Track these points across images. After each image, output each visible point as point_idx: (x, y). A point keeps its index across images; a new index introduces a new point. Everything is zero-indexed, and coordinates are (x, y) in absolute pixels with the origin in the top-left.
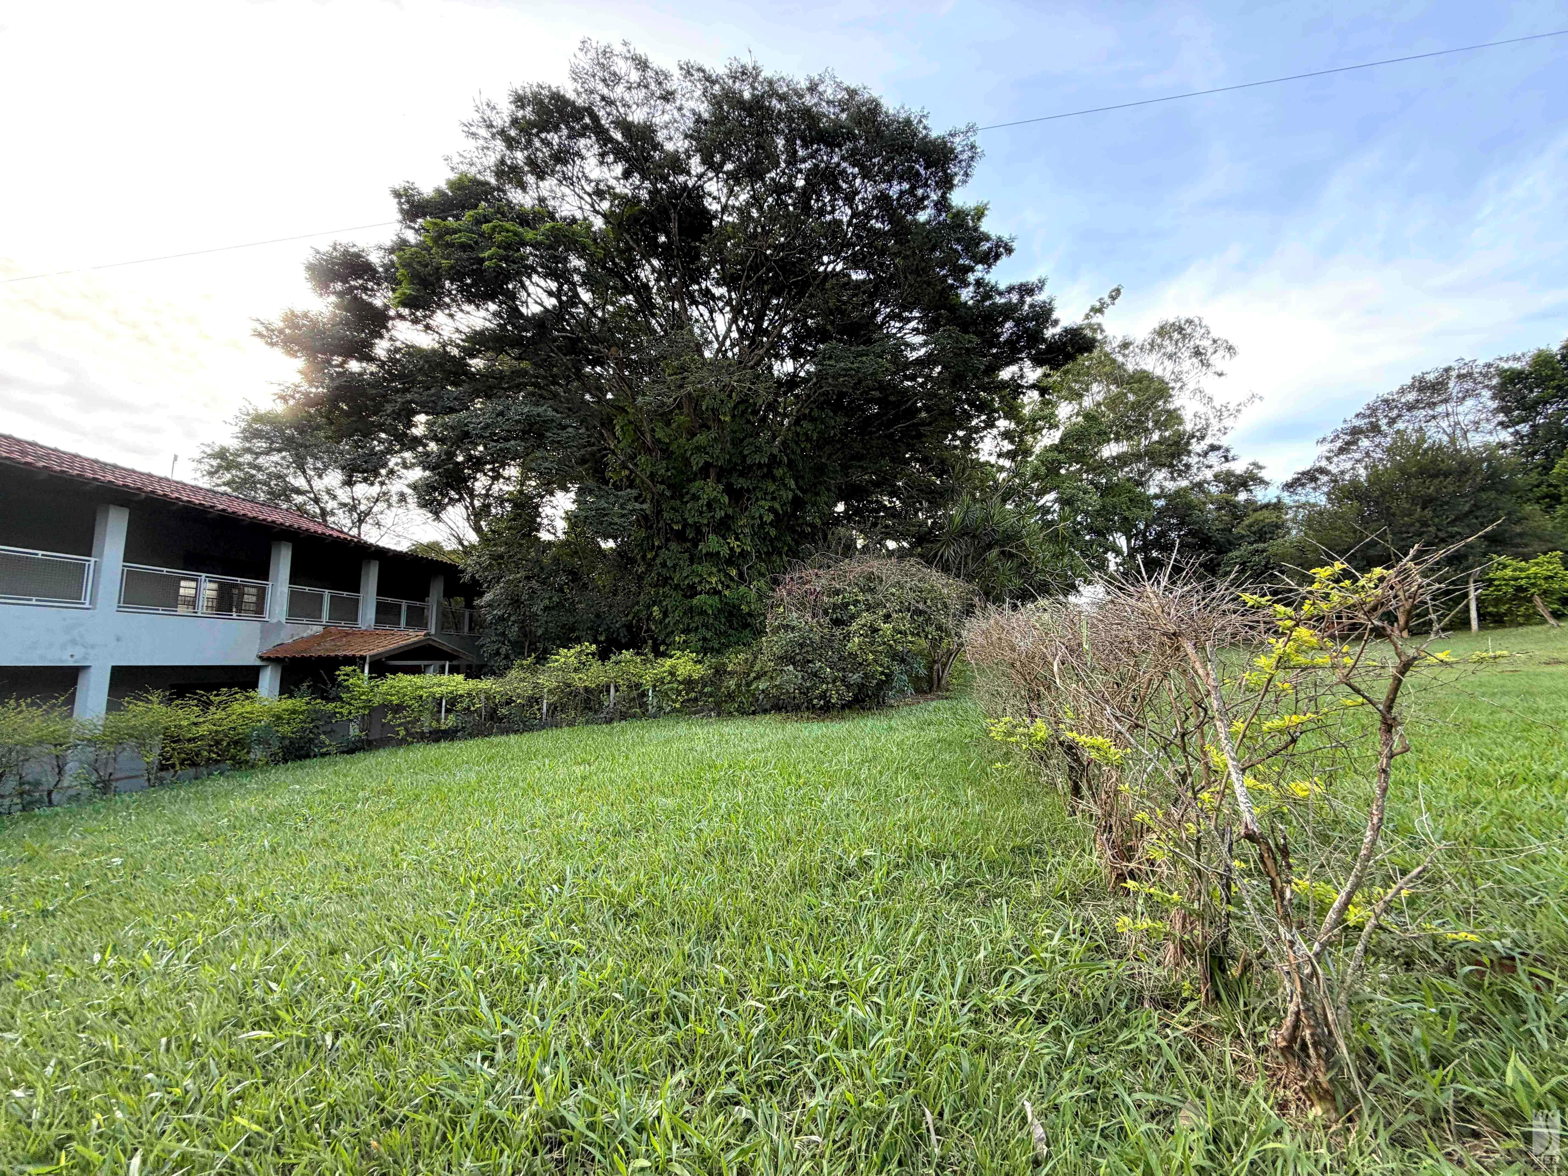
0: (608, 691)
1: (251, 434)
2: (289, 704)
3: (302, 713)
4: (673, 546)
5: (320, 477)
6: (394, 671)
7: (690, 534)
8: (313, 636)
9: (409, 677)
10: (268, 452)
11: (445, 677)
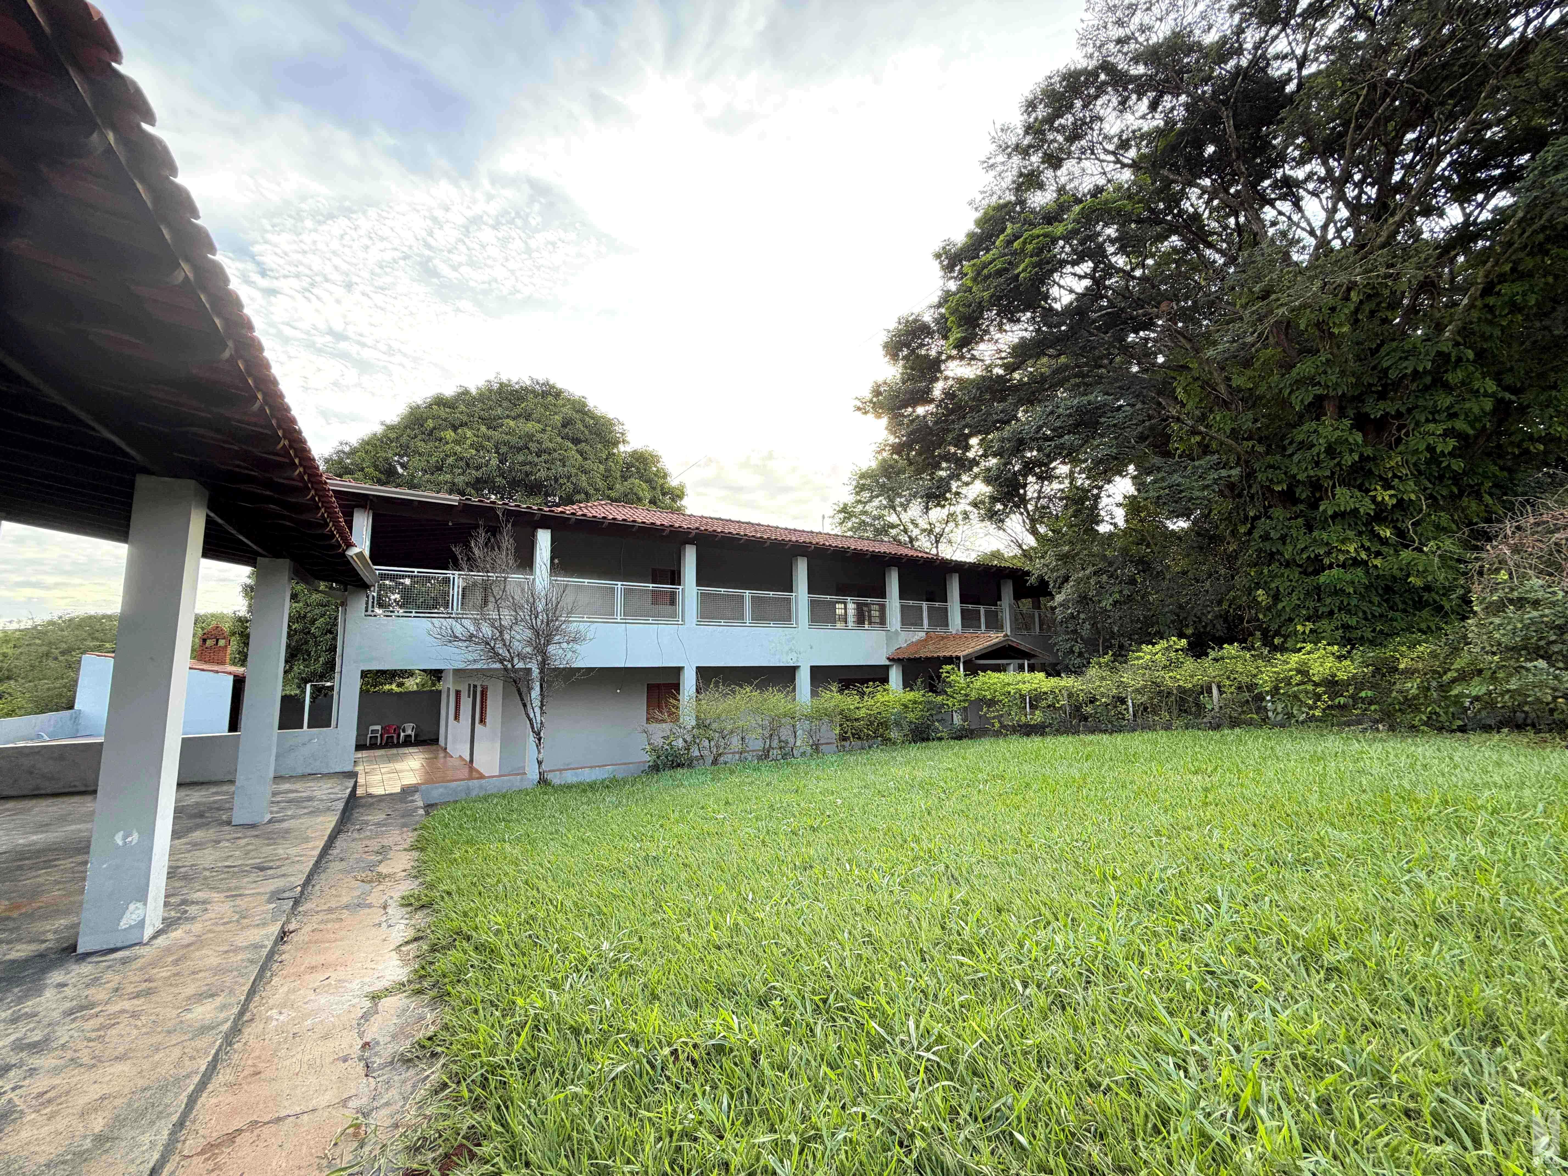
0: (1210, 691)
1: (860, 489)
2: (911, 695)
3: (921, 703)
4: (1278, 512)
5: (905, 511)
6: (984, 669)
7: (1303, 493)
8: (919, 641)
9: (997, 675)
10: (871, 499)
11: (1027, 675)
